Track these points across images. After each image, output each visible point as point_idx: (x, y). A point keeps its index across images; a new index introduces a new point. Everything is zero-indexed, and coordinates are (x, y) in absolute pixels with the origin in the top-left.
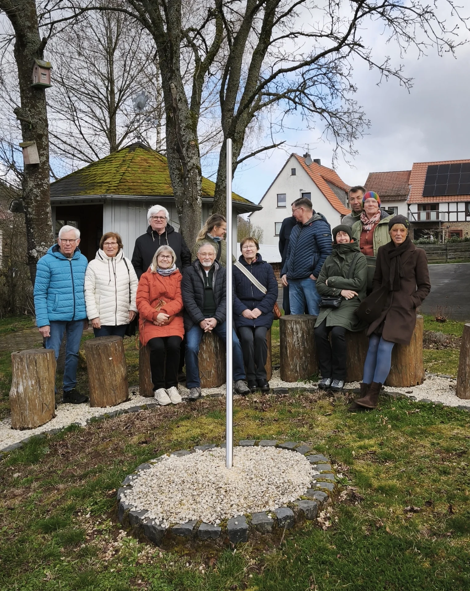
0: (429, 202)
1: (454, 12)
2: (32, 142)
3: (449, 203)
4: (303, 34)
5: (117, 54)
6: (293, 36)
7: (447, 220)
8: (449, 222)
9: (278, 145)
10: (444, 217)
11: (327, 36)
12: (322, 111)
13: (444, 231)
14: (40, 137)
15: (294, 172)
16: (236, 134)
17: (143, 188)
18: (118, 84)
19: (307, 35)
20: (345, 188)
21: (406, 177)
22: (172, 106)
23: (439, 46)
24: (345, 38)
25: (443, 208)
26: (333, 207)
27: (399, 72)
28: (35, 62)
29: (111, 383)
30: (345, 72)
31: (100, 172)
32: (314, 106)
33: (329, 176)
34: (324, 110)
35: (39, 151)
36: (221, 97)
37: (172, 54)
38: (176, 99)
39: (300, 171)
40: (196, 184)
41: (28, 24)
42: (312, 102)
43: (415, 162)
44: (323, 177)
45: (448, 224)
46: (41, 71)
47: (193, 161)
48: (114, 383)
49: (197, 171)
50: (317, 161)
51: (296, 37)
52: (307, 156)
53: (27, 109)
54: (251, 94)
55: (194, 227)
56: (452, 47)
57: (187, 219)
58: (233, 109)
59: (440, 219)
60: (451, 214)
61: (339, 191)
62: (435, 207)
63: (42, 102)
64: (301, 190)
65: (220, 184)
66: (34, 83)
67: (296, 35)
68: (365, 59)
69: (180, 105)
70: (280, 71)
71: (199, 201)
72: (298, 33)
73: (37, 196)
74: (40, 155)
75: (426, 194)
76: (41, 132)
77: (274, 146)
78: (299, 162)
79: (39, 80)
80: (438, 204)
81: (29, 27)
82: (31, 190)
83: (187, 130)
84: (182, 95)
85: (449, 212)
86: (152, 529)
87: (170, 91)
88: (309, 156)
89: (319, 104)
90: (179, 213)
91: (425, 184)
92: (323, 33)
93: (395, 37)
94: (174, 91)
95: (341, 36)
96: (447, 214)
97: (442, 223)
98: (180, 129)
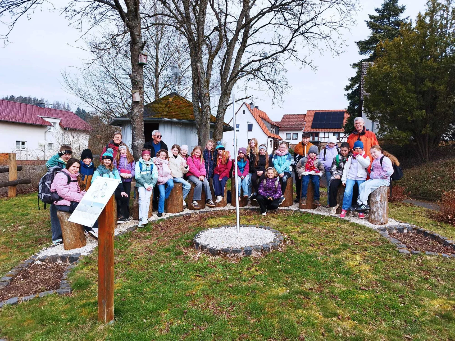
0: (314, 131)
1: (340, 37)
2: (137, 90)
3: (324, 133)
4: (264, 43)
5: (160, 46)
6: (258, 43)
7: (323, 141)
8: (324, 142)
9: (249, 97)
10: (321, 140)
11: (276, 45)
12: (267, 80)
13: (321, 147)
14: (141, 88)
15: (244, 112)
16: (228, 91)
17: (179, 116)
18: (161, 61)
19: (266, 44)
20: (271, 122)
21: (303, 118)
22: (197, 76)
23: (333, 53)
24: (287, 47)
25: (321, 135)
26: (264, 132)
27: (311, 63)
28: (140, 52)
29: (177, 203)
30: (282, 62)
31: (157, 107)
32: (265, 78)
33: (263, 116)
34: (269, 80)
35: (140, 94)
36: (221, 72)
37: (199, 49)
38: (200, 72)
39: (247, 112)
40: (208, 115)
41: (137, 33)
42: (264, 76)
43: (309, 110)
44: (259, 116)
45: (323, 144)
46: (143, 56)
47: (207, 104)
48: (178, 203)
49: (208, 108)
50: (257, 107)
51: (260, 44)
52: (251, 104)
53: (135, 74)
54: (236, 72)
55: (206, 136)
56: (338, 53)
57: (203, 132)
58: (227, 78)
59: (320, 141)
60: (325, 138)
61: (267, 123)
62: (317, 134)
63: (142, 71)
64: (248, 122)
65: (218, 116)
66: (139, 62)
67: (261, 43)
68: (295, 56)
69: (201, 75)
70: (253, 61)
71: (209, 123)
72: (262, 42)
73: (138, 116)
74: (140, 97)
75: (313, 127)
76: (141, 86)
77: (247, 98)
78: (247, 107)
79: (142, 61)
80: (319, 133)
81: (138, 35)
82: (135, 113)
83: (205, 88)
84: (202, 70)
85: (324, 137)
86: (213, 250)
87: (197, 68)
88: (253, 104)
89: (267, 77)
90: (198, 129)
91: (313, 122)
92: (274, 43)
93: (307, 45)
94: (199, 68)
95: (284, 45)
96: (323, 138)
97: (321, 143)
98: (201, 87)
